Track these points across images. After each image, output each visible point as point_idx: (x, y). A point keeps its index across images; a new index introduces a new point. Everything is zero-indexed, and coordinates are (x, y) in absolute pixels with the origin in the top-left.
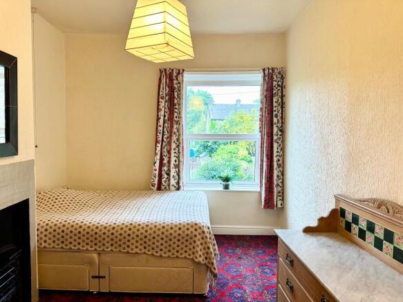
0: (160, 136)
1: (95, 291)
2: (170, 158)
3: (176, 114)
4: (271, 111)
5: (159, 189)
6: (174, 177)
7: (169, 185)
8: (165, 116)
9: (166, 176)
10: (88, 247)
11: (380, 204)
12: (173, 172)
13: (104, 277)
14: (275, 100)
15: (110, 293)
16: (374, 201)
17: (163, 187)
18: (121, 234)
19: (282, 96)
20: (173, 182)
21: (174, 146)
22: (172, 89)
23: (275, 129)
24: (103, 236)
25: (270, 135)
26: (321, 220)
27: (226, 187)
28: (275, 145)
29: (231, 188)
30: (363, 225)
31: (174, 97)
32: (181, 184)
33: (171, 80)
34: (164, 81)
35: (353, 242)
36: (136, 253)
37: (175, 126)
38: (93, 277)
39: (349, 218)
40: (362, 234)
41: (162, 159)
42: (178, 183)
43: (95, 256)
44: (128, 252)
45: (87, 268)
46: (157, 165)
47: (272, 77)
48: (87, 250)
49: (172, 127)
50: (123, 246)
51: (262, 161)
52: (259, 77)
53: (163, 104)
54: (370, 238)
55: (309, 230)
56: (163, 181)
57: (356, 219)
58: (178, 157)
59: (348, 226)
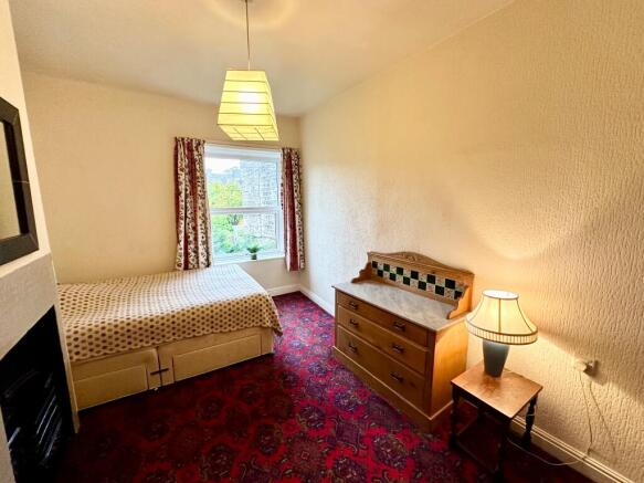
0: (182, 211)
1: (155, 387)
2: (196, 234)
3: (199, 188)
4: (291, 187)
5: (186, 268)
6: (202, 254)
7: (198, 263)
8: (186, 190)
9: (193, 254)
10: (143, 344)
11: (407, 255)
12: (201, 249)
13: (167, 370)
14: (294, 176)
15: (177, 383)
16: (403, 253)
17: (190, 266)
18: (184, 321)
19: (299, 174)
20: (202, 259)
21: (199, 222)
22: (192, 162)
23: (296, 203)
24: (162, 328)
25: (292, 208)
26: (362, 272)
27: (254, 258)
28: (297, 216)
29: (259, 258)
30: (394, 271)
31: (195, 170)
32: (211, 259)
33: (190, 151)
34: (181, 150)
35: (386, 283)
36: (204, 335)
37: (200, 201)
38: (153, 374)
39: (381, 267)
40: (393, 277)
41: (186, 237)
42: (207, 260)
43: (154, 351)
44: (194, 336)
45: (143, 367)
46: (182, 243)
47: (290, 157)
48: (142, 347)
49: (195, 201)
50: (187, 332)
51: (286, 231)
52: (278, 156)
53: (183, 177)
54: (400, 279)
55: (355, 281)
56: (190, 259)
57: (387, 268)
58: (206, 233)
59: (380, 273)
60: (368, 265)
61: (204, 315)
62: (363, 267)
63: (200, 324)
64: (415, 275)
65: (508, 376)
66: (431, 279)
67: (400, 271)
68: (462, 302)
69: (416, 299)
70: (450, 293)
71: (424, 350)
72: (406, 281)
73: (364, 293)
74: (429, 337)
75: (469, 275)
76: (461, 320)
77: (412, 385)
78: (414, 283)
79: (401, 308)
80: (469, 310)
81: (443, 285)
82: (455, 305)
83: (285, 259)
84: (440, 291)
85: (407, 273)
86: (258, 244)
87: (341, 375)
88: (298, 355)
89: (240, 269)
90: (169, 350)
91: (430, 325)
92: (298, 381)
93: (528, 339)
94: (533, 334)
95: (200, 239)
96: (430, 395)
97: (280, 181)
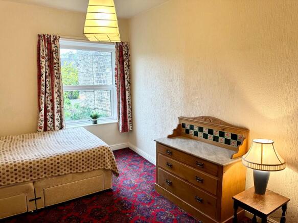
0: (43, 88)
1: (32, 210)
2: (53, 105)
3: (56, 71)
4: (123, 71)
5: (45, 130)
6: (57, 119)
7: (54, 126)
8: (46, 73)
9: (50, 120)
10: (25, 179)
11: (206, 118)
12: (57, 116)
13: (40, 198)
14: (125, 63)
15: (46, 208)
16: (203, 117)
17: (49, 129)
18: (52, 164)
19: (129, 61)
20: (57, 123)
21: (56, 96)
22: (50, 52)
23: (126, 82)
24: (38, 168)
25: (124, 86)
26: (174, 130)
27: (95, 122)
28: (127, 92)
29: (99, 122)
30: (196, 129)
31: (53, 58)
32: (64, 124)
33: (49, 44)
34: (42, 43)
35: (191, 138)
36: (65, 174)
37: (56, 81)
38: (30, 201)
39: (188, 127)
40: (196, 134)
41: (46, 107)
42: (61, 124)
43: (31, 184)
44: (59, 175)
45: (24, 195)
46: (43, 111)
47: (122, 49)
48: (24, 181)
49: (52, 81)
50: (54, 172)
51: (119, 103)
52: (113, 47)
53: (44, 63)
54: (201, 135)
55: (170, 137)
56: (49, 123)
57: (192, 127)
58: (60, 104)
59: (187, 131)
60: (179, 126)
61: (66, 160)
62: (175, 127)
63: (62, 167)
64: (211, 132)
65: (268, 195)
66: (222, 134)
67: (201, 129)
68: (241, 148)
69: (212, 147)
70: (234, 143)
71: (216, 179)
72: (205, 136)
73: (175, 144)
74: (219, 170)
75: (246, 130)
76: (240, 159)
77: (209, 203)
78: (210, 137)
79: (201, 152)
80: (246, 151)
81: (230, 138)
82: (236, 150)
83: (118, 124)
84: (228, 142)
85: (206, 131)
86: (99, 112)
87: (161, 202)
88: (130, 190)
89: (86, 130)
90: (41, 184)
91: (220, 163)
92: (133, 207)
93: (278, 168)
94: (282, 164)
95: (56, 109)
96: (221, 209)
97: (114, 66)
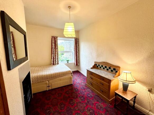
0: (53, 52)
1: (48, 90)
2: (56, 57)
3: (57, 47)
4: (76, 47)
5: (53, 64)
7: (56, 63)
8: (54, 47)
9: (55, 61)
10: (46, 80)
11: (104, 62)
12: (57, 60)
13: (50, 86)
15: (52, 89)
16: (103, 62)
17: (54, 64)
19: (78, 44)
20: (57, 62)
21: (56, 54)
22: (55, 41)
23: (77, 50)
24: (49, 77)
25: (77, 51)
26: (93, 66)
27: (68, 62)
28: (78, 53)
29: (69, 63)
30: (101, 66)
31: (56, 43)
33: (55, 39)
34: (53, 39)
35: (99, 69)
37: (57, 50)
38: (47, 87)
39: (98, 65)
40: (100, 68)
41: (54, 58)
42: (58, 63)
43: (48, 82)
45: (45, 85)
46: (53, 59)
47: (76, 40)
51: (75, 56)
52: (74, 39)
53: (53, 44)
54: (102, 68)
55: (91, 68)
56: (54, 63)
57: (99, 65)
58: (58, 57)
59: (97, 67)
60: (95, 65)
62: (93, 65)
64: (106, 67)
65: (128, 91)
66: (110, 68)
67: (102, 66)
68: (117, 73)
69: (106, 73)
70: (114, 71)
71: (108, 84)
72: (104, 68)
73: (94, 71)
74: (109, 81)
75: (119, 67)
76: (117, 78)
77: (105, 92)
78: (106, 69)
79: (102, 74)
80: (119, 75)
81: (113, 70)
82: (116, 74)
83: (75, 63)
84: (112, 71)
85: (104, 67)
86: (69, 59)
87: (88, 90)
88: (78, 85)
89: (65, 65)
90: (51, 81)
91: (110, 79)
92: (79, 91)
93: (133, 82)
94: (135, 81)
95: (56, 58)
96: (110, 95)
97: (74, 45)
